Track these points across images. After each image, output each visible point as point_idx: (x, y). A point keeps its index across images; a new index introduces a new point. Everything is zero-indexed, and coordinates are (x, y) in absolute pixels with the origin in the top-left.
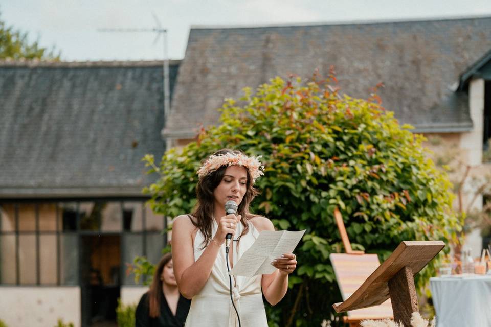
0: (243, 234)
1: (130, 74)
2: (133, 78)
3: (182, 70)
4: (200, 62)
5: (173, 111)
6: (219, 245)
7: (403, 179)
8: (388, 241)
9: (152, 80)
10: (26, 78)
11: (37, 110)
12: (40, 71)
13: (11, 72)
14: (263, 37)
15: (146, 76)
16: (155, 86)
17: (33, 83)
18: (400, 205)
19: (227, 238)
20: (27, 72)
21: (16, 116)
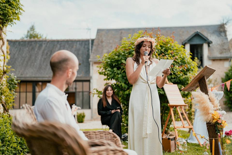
0: (150, 64)
1: (78, 43)
2: (79, 44)
3: (95, 41)
4: (101, 39)
5: (92, 54)
6: (142, 66)
7: (182, 62)
8: (179, 81)
9: (85, 44)
10: (46, 44)
11: (49, 53)
12: (50, 42)
13: (41, 43)
14: (120, 32)
15: (83, 44)
16: (86, 46)
17: (48, 45)
18: (184, 69)
19: (145, 63)
20: (46, 43)
21: (42, 56)
